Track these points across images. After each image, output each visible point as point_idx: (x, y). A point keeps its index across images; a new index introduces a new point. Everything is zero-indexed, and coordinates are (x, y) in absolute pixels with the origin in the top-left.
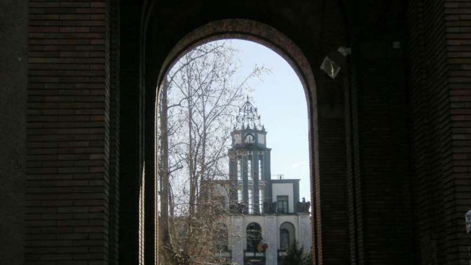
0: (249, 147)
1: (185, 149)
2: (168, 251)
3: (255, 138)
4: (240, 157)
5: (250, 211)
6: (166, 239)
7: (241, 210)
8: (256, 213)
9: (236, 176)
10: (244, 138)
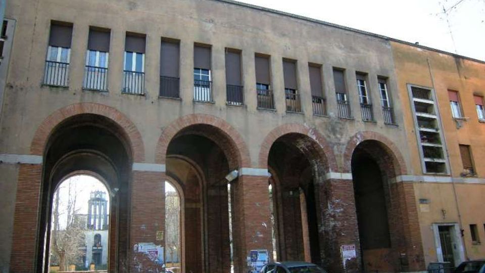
0: (98, 199)
1: (67, 204)
2: (56, 249)
3: (101, 196)
4: (93, 204)
5: (97, 228)
6: (55, 243)
7: (92, 227)
8: (99, 229)
9: (91, 212)
10: (96, 195)
